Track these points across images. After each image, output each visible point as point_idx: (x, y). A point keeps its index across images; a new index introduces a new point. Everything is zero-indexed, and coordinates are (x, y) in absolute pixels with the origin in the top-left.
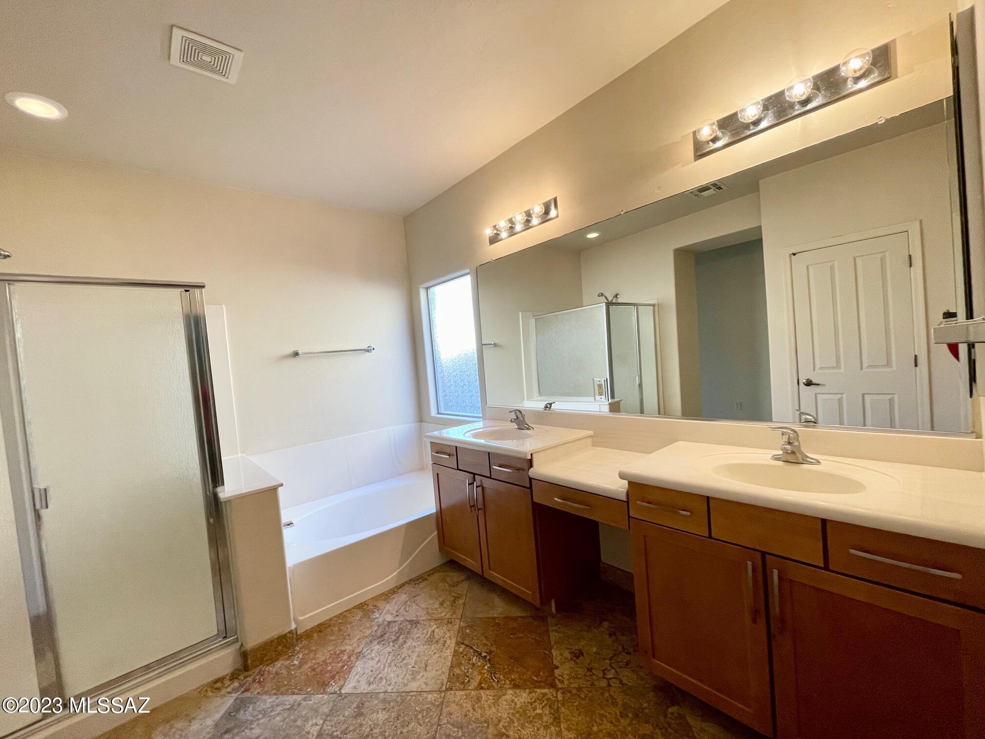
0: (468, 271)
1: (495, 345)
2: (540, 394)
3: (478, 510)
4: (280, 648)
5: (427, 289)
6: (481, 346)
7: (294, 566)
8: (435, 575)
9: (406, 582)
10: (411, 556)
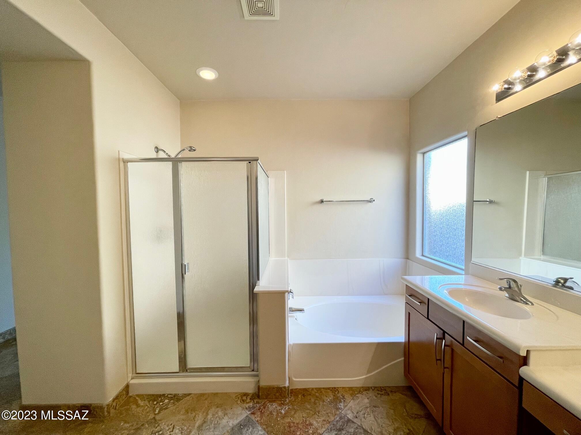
0: (466, 133)
1: (491, 202)
2: (544, 252)
3: (445, 368)
4: (277, 394)
5: (424, 153)
6: (471, 202)
7: (294, 344)
8: (397, 394)
9: (371, 387)
10: (378, 369)
